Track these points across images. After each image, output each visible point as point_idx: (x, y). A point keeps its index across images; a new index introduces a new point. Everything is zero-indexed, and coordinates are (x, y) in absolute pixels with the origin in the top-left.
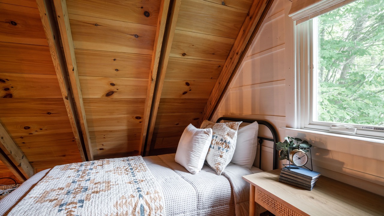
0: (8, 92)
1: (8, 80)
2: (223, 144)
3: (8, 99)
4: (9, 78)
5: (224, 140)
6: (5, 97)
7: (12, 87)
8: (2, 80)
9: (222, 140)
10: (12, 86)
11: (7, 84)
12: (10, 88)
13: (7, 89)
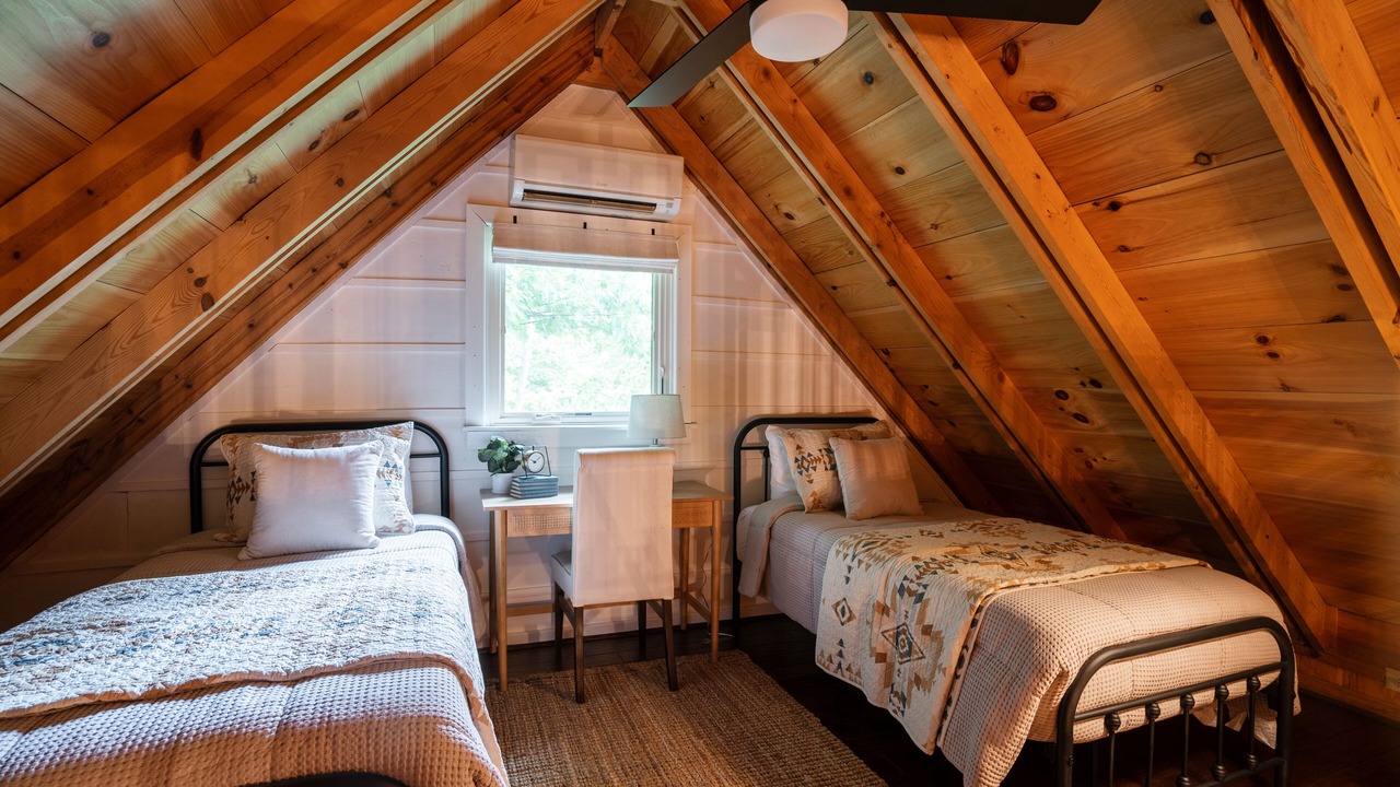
2: (391, 472)
5: (391, 465)
9: (387, 465)
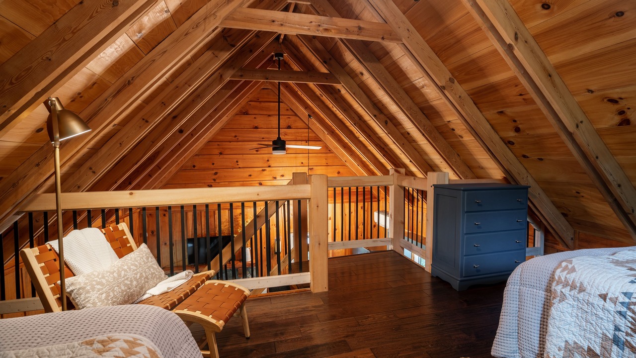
0: (623, 117)
1: (622, 99)
3: (625, 127)
4: (623, 96)
6: (620, 124)
7: (629, 109)
8: (614, 100)
10: (628, 107)
11: (622, 104)
12: (626, 110)
13: (622, 113)
